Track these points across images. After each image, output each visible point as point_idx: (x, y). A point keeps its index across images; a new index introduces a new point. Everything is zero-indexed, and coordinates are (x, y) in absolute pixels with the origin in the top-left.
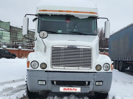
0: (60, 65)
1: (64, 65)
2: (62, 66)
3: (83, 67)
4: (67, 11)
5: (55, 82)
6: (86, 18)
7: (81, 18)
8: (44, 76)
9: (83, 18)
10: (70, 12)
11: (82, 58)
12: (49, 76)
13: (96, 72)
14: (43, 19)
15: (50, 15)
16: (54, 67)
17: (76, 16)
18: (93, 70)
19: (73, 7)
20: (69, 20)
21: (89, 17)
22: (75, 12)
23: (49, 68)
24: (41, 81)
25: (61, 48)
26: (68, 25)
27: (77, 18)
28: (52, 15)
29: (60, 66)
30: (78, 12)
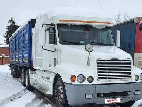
0: (105, 77)
1: (108, 77)
2: (107, 78)
3: (124, 78)
4: (87, 22)
5: (102, 95)
6: (103, 28)
7: (98, 28)
8: (92, 89)
9: (101, 28)
10: (90, 22)
11: (123, 69)
12: (96, 89)
13: (135, 83)
14: (62, 29)
15: (70, 26)
16: (100, 80)
17: (94, 26)
18: (133, 80)
19: (91, 17)
20: (88, 30)
21: (105, 27)
22: (94, 22)
23: (96, 81)
24: (88, 95)
25: (104, 61)
26: (87, 36)
27: (95, 28)
28: (71, 25)
29: (105, 79)
30: (97, 22)
